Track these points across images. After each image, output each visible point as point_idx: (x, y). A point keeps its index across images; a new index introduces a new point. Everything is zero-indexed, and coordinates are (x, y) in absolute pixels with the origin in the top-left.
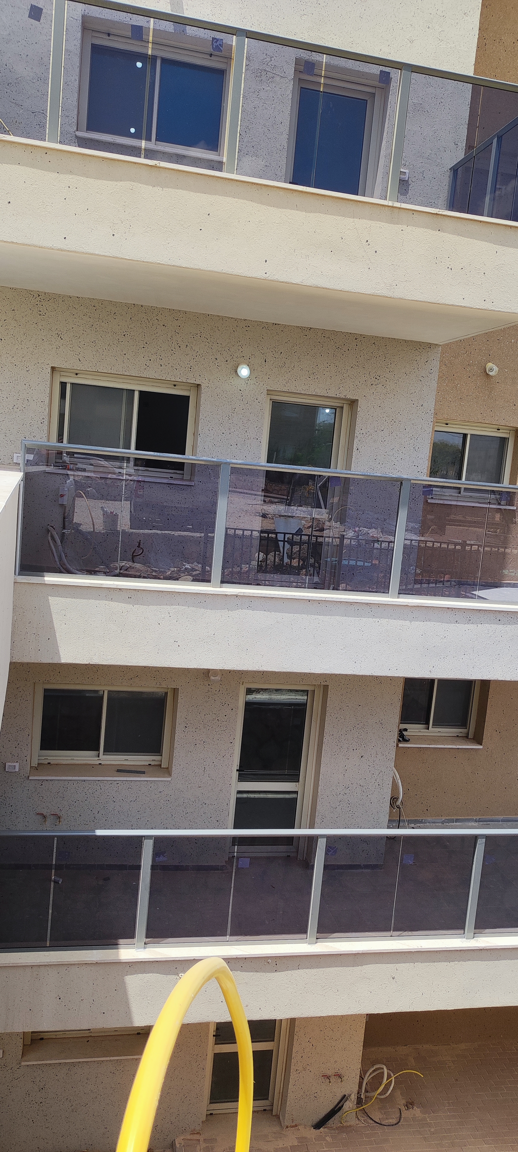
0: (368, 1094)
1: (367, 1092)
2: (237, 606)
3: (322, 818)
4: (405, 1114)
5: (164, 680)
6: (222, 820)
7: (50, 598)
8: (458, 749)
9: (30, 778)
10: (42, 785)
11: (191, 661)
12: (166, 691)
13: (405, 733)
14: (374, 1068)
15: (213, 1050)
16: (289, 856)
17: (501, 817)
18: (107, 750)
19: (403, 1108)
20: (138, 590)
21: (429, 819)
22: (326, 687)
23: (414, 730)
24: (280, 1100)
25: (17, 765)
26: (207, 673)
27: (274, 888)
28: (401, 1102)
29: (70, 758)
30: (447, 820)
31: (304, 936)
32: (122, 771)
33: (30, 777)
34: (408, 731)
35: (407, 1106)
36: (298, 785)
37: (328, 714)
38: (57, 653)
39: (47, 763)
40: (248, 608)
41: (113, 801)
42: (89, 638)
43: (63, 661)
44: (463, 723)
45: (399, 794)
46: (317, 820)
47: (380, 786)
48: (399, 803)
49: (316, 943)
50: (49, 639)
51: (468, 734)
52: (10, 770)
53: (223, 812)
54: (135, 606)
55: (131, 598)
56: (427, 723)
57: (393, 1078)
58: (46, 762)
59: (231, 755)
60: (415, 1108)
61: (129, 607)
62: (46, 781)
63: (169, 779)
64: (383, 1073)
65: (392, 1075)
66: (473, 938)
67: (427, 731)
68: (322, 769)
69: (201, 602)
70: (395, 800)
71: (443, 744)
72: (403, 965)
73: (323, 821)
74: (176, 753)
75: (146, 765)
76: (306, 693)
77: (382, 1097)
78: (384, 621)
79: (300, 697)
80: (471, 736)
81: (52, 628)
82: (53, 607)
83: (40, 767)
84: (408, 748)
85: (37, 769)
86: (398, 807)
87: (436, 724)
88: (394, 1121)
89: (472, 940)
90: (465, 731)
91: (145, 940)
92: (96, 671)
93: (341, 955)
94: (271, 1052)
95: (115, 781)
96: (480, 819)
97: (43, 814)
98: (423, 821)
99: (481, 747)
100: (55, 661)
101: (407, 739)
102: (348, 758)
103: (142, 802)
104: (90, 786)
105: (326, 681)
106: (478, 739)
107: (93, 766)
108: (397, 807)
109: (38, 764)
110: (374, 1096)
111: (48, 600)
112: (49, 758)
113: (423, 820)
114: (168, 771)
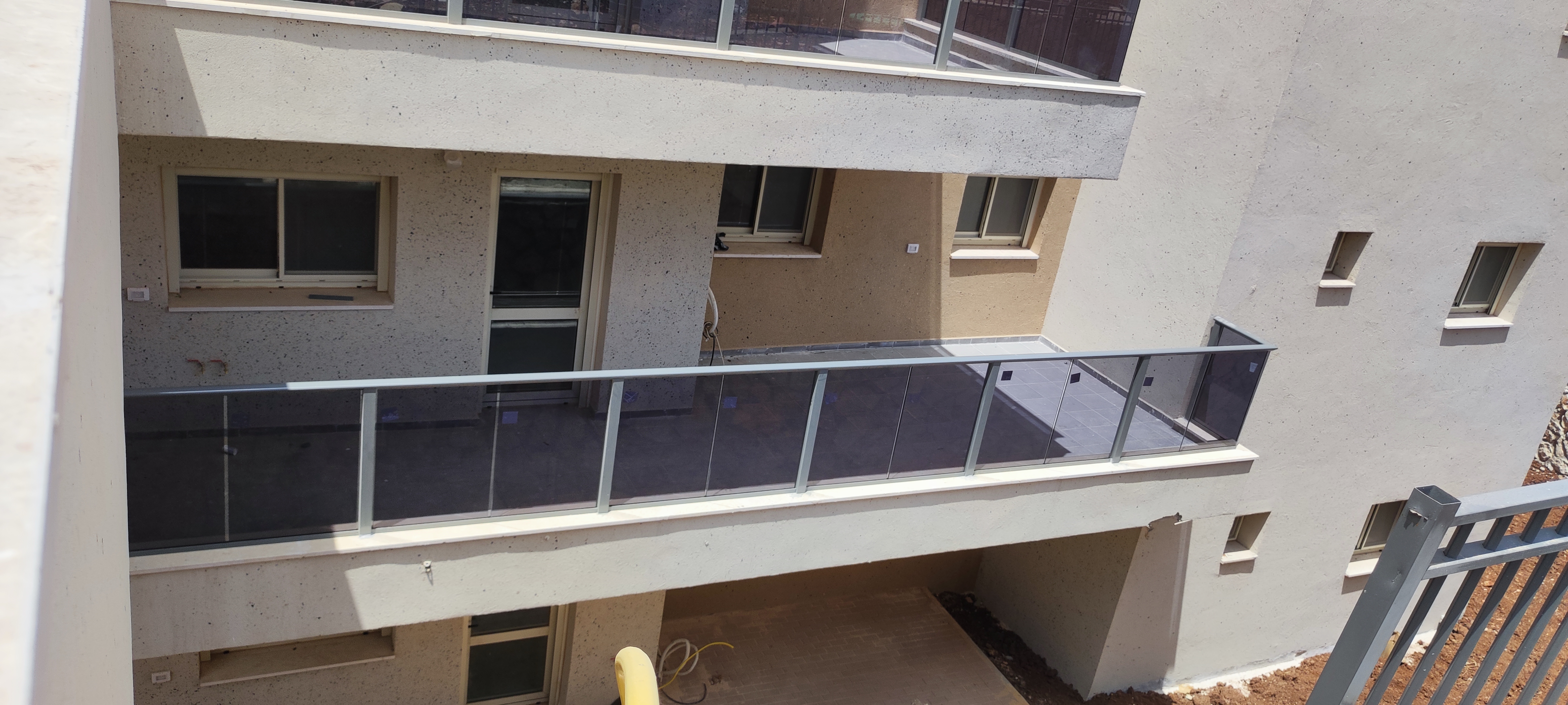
0: (667, 673)
1: (665, 670)
2: (491, 54)
3: (612, 354)
4: (711, 689)
5: (374, 164)
6: (472, 361)
7: (177, 30)
8: (791, 259)
9: (171, 310)
10: (191, 319)
11: (421, 137)
12: (377, 180)
13: (722, 239)
14: (675, 643)
15: (469, 643)
16: (565, 403)
17: (839, 344)
18: (291, 267)
19: (708, 683)
20: (329, 24)
21: (750, 349)
22: (617, 178)
23: (735, 234)
24: (558, 690)
25: (146, 291)
26: (440, 155)
27: (548, 445)
28: (706, 676)
29: (232, 280)
30: (773, 349)
31: (593, 503)
32: (316, 296)
33: (169, 309)
34: (726, 236)
35: (713, 680)
36: (578, 311)
37: (620, 215)
38: (199, 121)
39: (194, 287)
40: (507, 57)
41: (307, 339)
42: (250, 99)
43: (211, 133)
44: (797, 225)
45: (714, 319)
46: (606, 356)
47: (690, 310)
48: (713, 330)
49: (609, 511)
50: (182, 98)
51: (803, 238)
52: (135, 299)
53: (472, 349)
54: (325, 49)
55: (317, 36)
56: (751, 225)
57: (697, 654)
58: (194, 285)
59: (482, 273)
60: (722, 681)
61: (315, 50)
62: (197, 314)
63: (391, 307)
64: (685, 649)
65: (696, 649)
66: (806, 491)
67: (751, 235)
68: (613, 290)
69: (432, 46)
70: (708, 326)
71: (771, 253)
72: (720, 529)
73: (613, 358)
74: (399, 270)
75: (354, 288)
76: (588, 184)
77: (684, 674)
78: (709, 84)
79: (580, 190)
80: (807, 242)
81: (184, 80)
82: (184, 46)
83: (184, 294)
84: (726, 258)
85: (180, 297)
86: (712, 335)
87: (763, 227)
88: (698, 698)
89: (804, 494)
90: (799, 235)
91: (373, 523)
92: (264, 150)
93: (641, 523)
94: (544, 639)
95: (308, 311)
96: (813, 346)
97: (197, 361)
98: (742, 352)
99: (819, 256)
100: (197, 133)
101: (725, 247)
102: (649, 274)
103: (351, 340)
104: (269, 320)
105: (618, 169)
106: (816, 245)
107: (270, 290)
108: (710, 336)
109: (180, 288)
110: (675, 674)
111: (174, 35)
112: (198, 280)
113: (741, 350)
114: (388, 296)
